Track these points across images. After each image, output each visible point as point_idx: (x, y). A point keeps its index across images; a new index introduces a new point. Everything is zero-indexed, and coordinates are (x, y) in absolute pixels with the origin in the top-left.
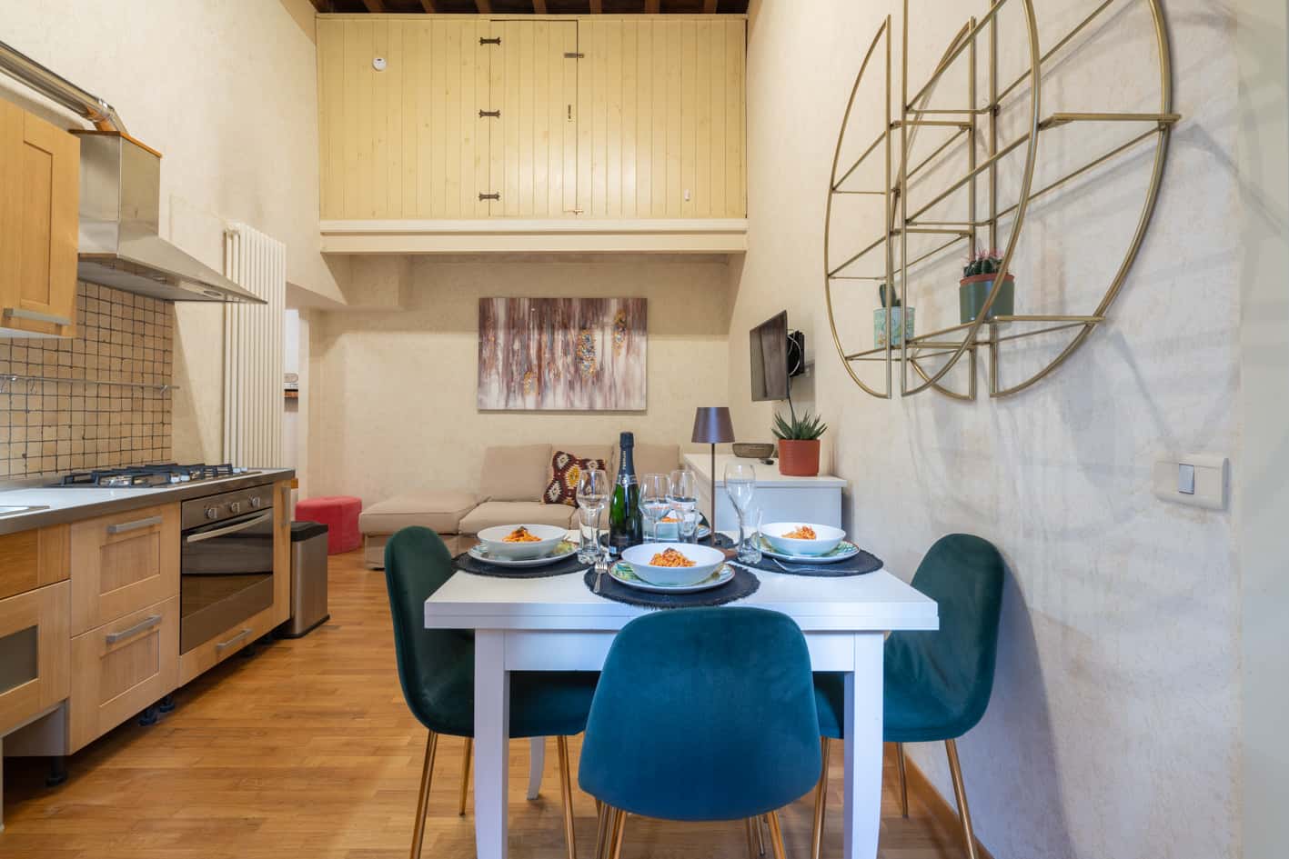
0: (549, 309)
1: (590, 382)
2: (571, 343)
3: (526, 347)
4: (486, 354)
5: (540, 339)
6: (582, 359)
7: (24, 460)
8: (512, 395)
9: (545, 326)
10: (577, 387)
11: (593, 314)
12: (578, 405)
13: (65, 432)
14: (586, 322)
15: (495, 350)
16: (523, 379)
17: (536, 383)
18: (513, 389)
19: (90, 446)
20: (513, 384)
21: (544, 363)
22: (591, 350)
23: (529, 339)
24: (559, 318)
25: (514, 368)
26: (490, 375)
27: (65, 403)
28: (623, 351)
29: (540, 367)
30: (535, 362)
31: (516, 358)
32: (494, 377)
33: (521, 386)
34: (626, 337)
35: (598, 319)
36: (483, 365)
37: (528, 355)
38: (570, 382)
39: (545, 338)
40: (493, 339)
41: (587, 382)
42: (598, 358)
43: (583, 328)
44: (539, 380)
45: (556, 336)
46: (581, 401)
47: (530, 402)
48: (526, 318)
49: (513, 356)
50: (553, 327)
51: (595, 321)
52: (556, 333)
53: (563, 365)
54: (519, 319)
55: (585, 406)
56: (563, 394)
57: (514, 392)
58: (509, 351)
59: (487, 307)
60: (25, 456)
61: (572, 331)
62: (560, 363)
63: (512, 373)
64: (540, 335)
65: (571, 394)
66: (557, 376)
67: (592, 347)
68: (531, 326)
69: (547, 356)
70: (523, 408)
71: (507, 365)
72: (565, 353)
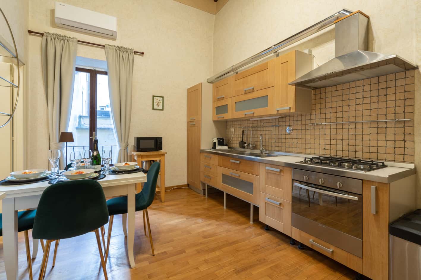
7: (324, 150)
13: (339, 142)
19: (351, 148)
27: (340, 131)
60: (325, 149)
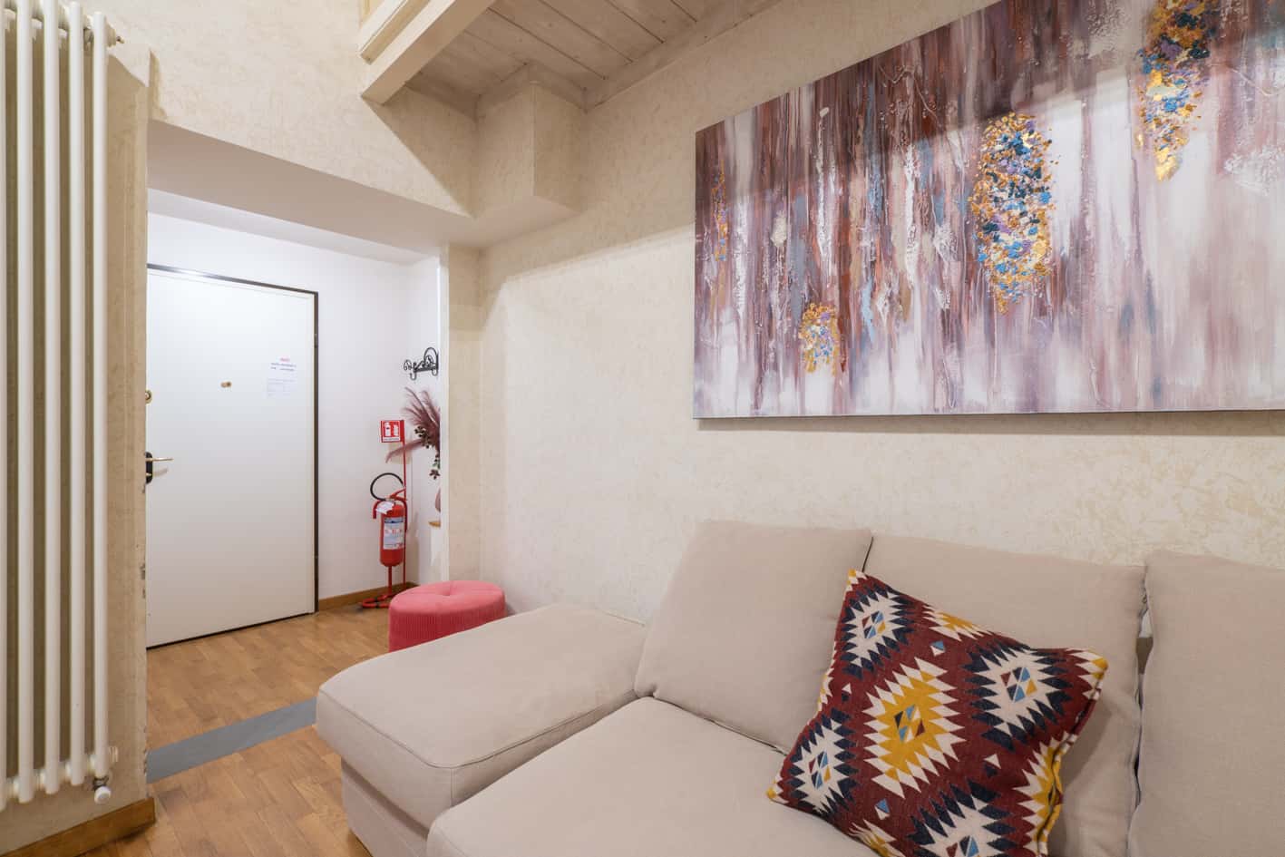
0: (872, 87)
1: (1026, 309)
2: (949, 180)
3: (805, 231)
4: (711, 271)
5: (846, 193)
6: (991, 228)
8: (769, 373)
9: (858, 150)
10: (974, 331)
11: (1038, 43)
12: (976, 396)
14: (1006, 90)
15: (730, 256)
16: (797, 326)
17: (834, 333)
18: (772, 355)
20: (771, 344)
21: (858, 267)
22: (1033, 183)
23: (813, 203)
24: (904, 110)
25: (775, 297)
26: (719, 325)
28: (1199, 146)
29: (844, 281)
30: (830, 269)
31: (779, 264)
32: (729, 330)
33: (794, 345)
34: (1216, 82)
35: (1062, 57)
36: (704, 297)
37: (812, 250)
38: (945, 315)
39: (861, 187)
40: (726, 229)
41: (1012, 306)
42: (1061, 214)
43: (995, 110)
44: (843, 327)
45: (895, 174)
46: (991, 375)
47: (818, 393)
48: (806, 144)
49: (772, 264)
50: (885, 146)
51: (1050, 66)
52: (895, 159)
53: (921, 260)
54: (785, 150)
55: (1008, 400)
56: (921, 364)
57: (776, 367)
58: (764, 252)
59: (710, 151)
61: (953, 136)
62: (908, 261)
63: (771, 316)
64: (845, 182)
65: (951, 359)
66: (900, 302)
67: (1037, 173)
68: (819, 165)
69: (866, 243)
70: (798, 414)
71: (758, 289)
72: (928, 220)
